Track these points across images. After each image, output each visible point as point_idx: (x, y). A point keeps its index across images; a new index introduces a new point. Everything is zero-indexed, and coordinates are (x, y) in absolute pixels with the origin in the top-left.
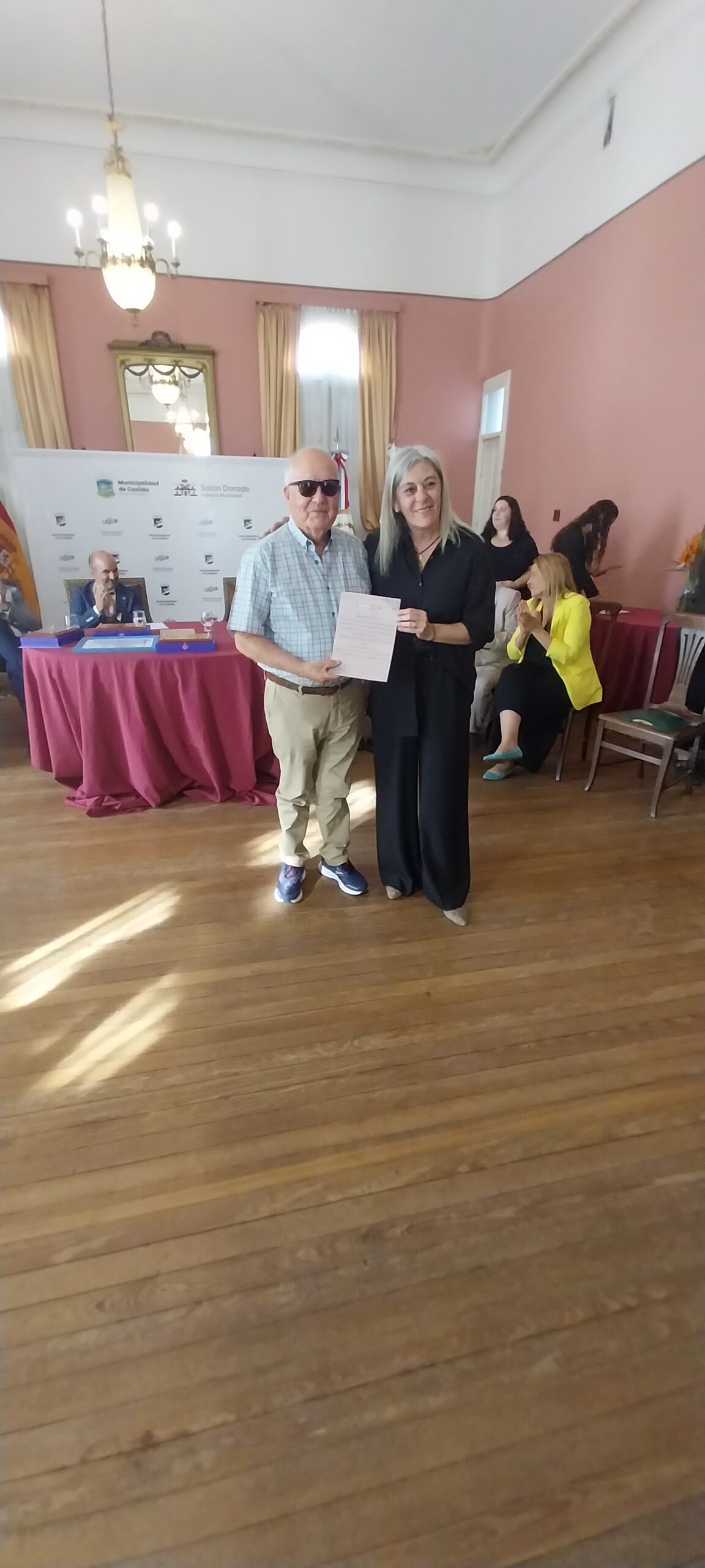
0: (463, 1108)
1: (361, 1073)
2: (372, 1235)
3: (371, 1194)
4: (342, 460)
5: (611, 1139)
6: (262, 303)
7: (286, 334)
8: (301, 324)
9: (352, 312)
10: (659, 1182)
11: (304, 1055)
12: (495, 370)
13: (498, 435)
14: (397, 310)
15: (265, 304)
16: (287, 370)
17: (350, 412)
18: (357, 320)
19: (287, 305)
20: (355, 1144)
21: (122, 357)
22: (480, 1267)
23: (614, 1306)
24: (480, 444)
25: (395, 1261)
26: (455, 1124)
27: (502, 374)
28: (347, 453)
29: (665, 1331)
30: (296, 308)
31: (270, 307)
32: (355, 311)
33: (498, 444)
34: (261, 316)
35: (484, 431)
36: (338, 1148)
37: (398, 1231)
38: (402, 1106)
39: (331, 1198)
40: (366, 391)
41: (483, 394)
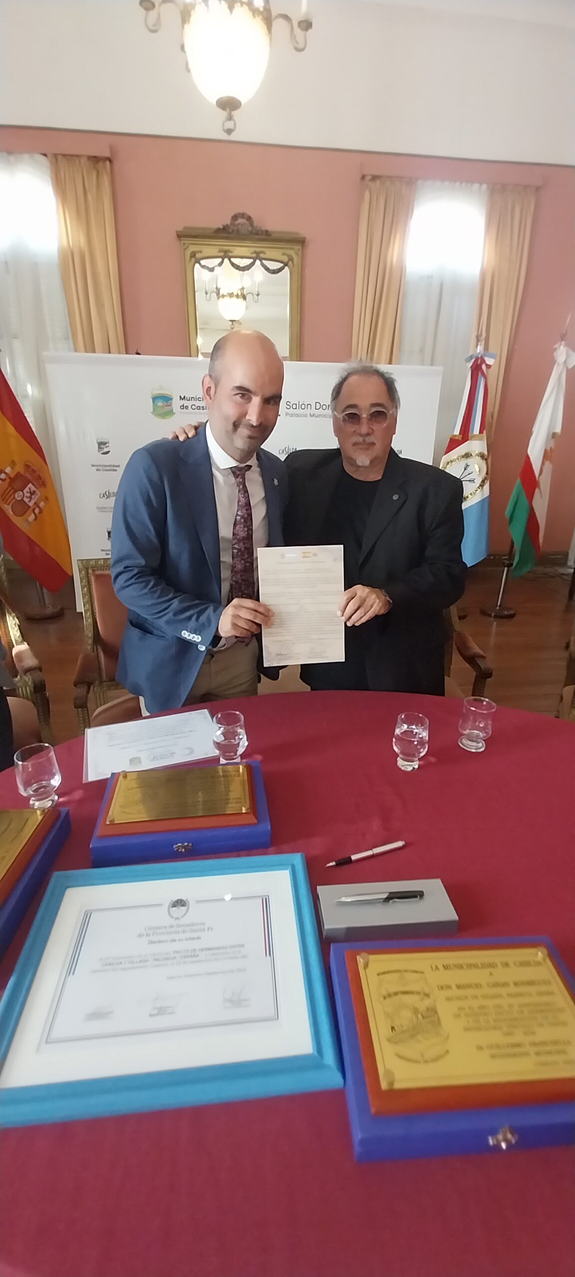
4: (484, 367)
6: (370, 177)
7: (395, 216)
8: (415, 204)
9: (479, 187)
14: (540, 182)
15: (374, 178)
16: (392, 262)
18: (486, 198)
19: (399, 179)
21: (192, 248)
30: (411, 182)
31: (378, 181)
32: (484, 186)
34: (367, 195)
40: (487, 288)
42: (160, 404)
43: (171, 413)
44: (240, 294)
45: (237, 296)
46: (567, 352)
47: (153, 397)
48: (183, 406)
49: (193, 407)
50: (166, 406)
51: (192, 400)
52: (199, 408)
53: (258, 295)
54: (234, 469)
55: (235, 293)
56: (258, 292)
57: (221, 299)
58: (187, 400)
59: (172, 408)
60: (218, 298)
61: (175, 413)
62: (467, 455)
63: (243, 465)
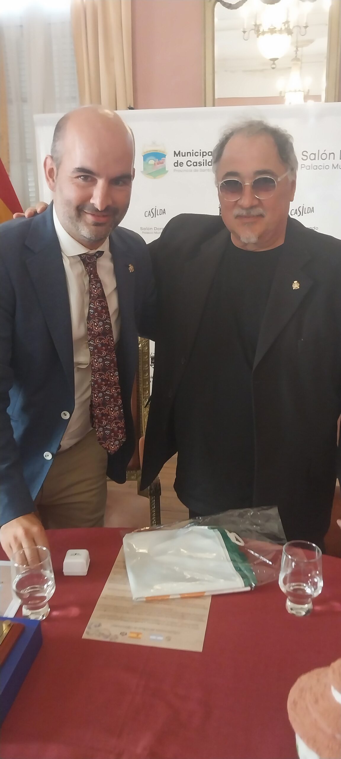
42: (152, 162)
43: (163, 171)
44: (283, 28)
45: (281, 31)
47: (143, 155)
48: (177, 163)
49: (189, 163)
50: (158, 164)
51: (187, 156)
52: (195, 164)
53: (306, 27)
54: (83, 256)
55: (278, 28)
56: (306, 23)
57: (261, 37)
58: (182, 156)
59: (165, 166)
60: (258, 37)
61: (167, 171)
63: (93, 252)
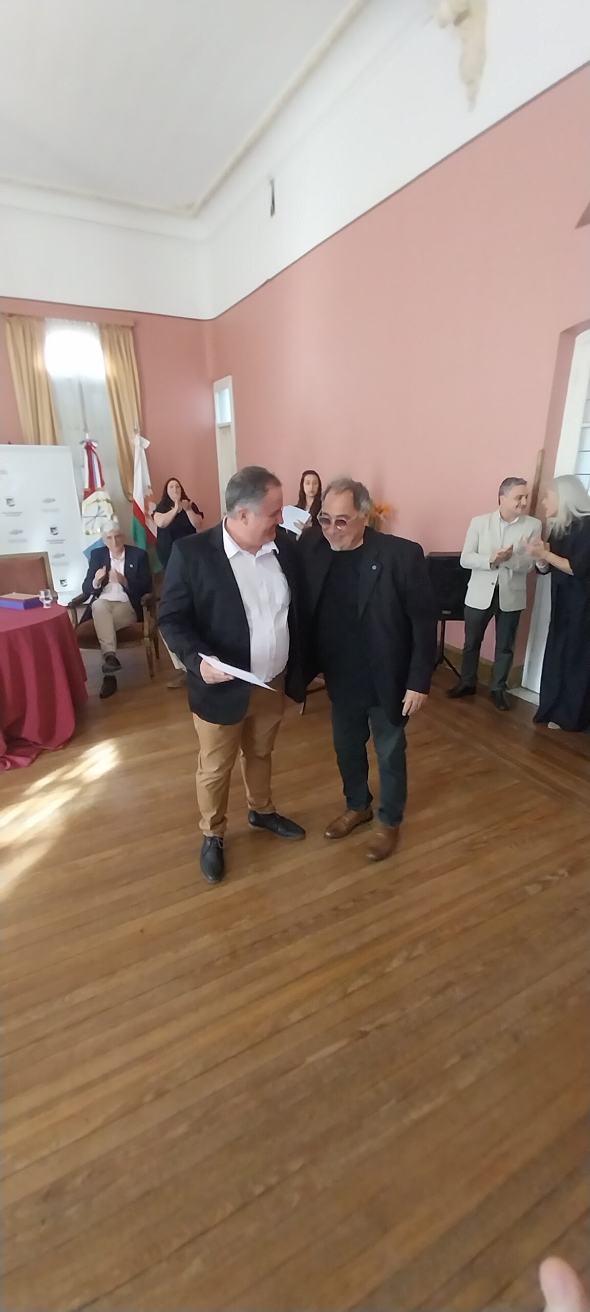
0: (156, 1038)
1: (67, 1028)
2: (52, 1193)
3: (58, 1151)
4: (93, 448)
5: (277, 1031)
6: (7, 314)
7: (33, 341)
8: (47, 333)
9: (92, 324)
10: (310, 1059)
11: (15, 1024)
12: (220, 375)
13: (227, 425)
14: (132, 324)
15: (11, 315)
16: (38, 370)
17: (101, 405)
18: (98, 331)
19: (31, 317)
20: (49, 1105)
22: (148, 1193)
23: (259, 1189)
24: (218, 431)
25: (72, 1212)
26: (147, 1057)
27: (224, 380)
28: (96, 442)
29: (296, 1198)
30: (41, 319)
31: (15, 318)
32: (95, 324)
33: (230, 431)
34: (8, 325)
35: (218, 421)
36: (33, 1113)
37: (78, 1181)
38: (101, 1052)
39: (20, 1166)
40: (114, 389)
41: (215, 393)
46: (140, 439)
62: (98, 501)
